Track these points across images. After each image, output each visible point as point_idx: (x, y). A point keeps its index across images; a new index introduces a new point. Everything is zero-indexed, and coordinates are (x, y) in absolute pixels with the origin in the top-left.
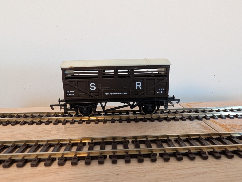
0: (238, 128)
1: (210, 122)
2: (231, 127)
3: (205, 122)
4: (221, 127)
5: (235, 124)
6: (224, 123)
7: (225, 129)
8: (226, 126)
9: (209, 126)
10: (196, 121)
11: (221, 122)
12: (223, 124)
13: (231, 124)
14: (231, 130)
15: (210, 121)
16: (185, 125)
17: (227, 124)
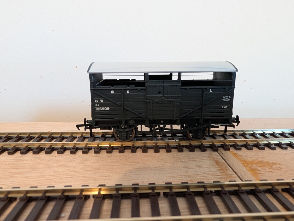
3: (222, 155)
4: (243, 166)
5: (265, 159)
8: (252, 164)
9: (226, 163)
10: (209, 152)
11: (246, 156)
12: (248, 161)
14: (258, 172)
16: (190, 160)
17: (254, 159)
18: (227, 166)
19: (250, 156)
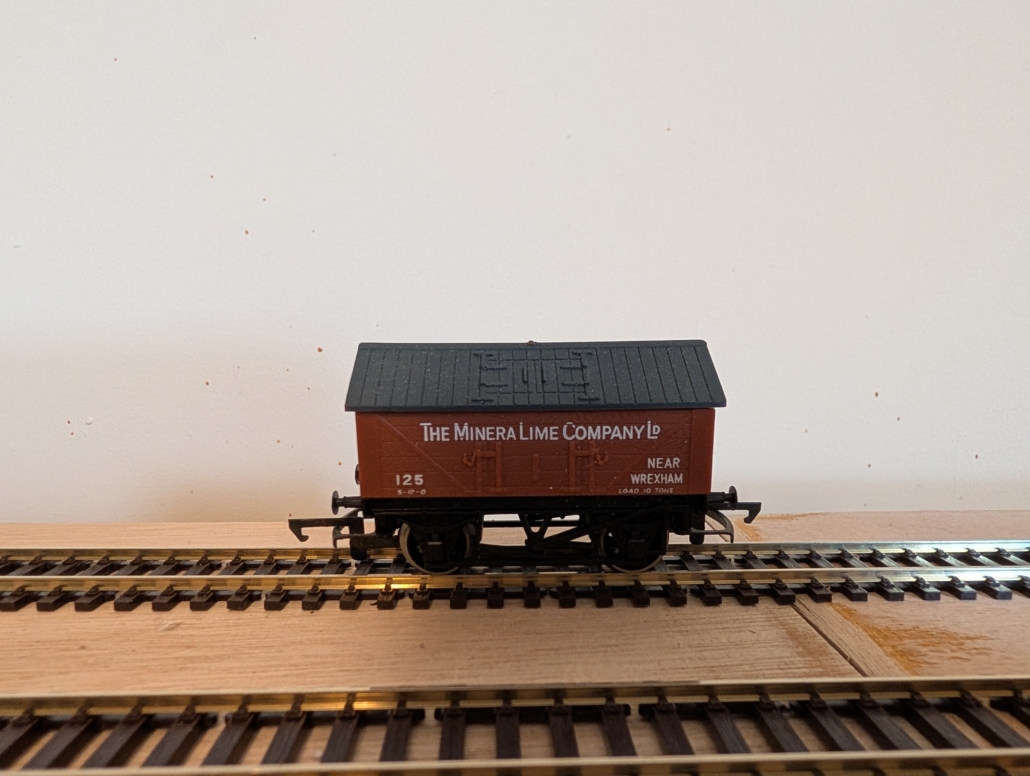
0: (954, 648)
1: (831, 614)
2: (921, 641)
3: (807, 613)
4: (874, 644)
5: (941, 626)
6: (893, 620)
7: (892, 655)
8: (900, 638)
9: (820, 637)
10: (766, 605)
11: (880, 617)
12: (888, 629)
13: (922, 628)
14: (919, 659)
15: (830, 609)
16: (709, 626)
17: (908, 625)
18: (823, 644)
19: (896, 616)
